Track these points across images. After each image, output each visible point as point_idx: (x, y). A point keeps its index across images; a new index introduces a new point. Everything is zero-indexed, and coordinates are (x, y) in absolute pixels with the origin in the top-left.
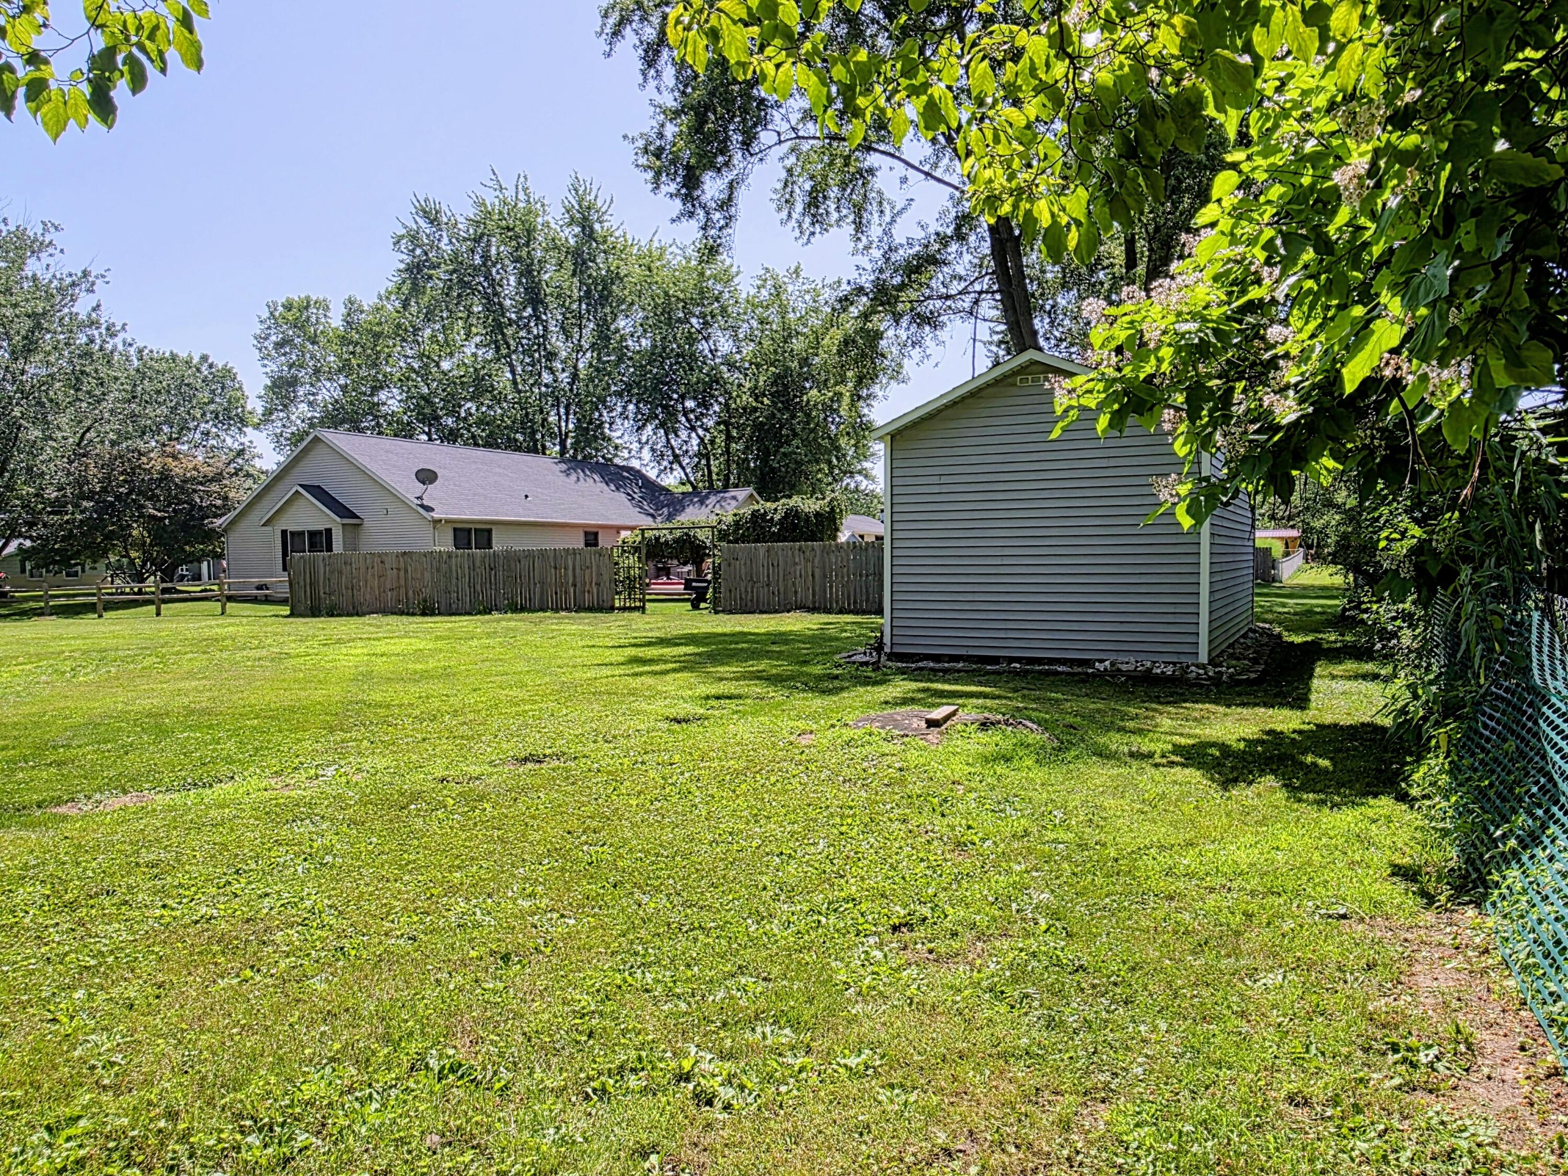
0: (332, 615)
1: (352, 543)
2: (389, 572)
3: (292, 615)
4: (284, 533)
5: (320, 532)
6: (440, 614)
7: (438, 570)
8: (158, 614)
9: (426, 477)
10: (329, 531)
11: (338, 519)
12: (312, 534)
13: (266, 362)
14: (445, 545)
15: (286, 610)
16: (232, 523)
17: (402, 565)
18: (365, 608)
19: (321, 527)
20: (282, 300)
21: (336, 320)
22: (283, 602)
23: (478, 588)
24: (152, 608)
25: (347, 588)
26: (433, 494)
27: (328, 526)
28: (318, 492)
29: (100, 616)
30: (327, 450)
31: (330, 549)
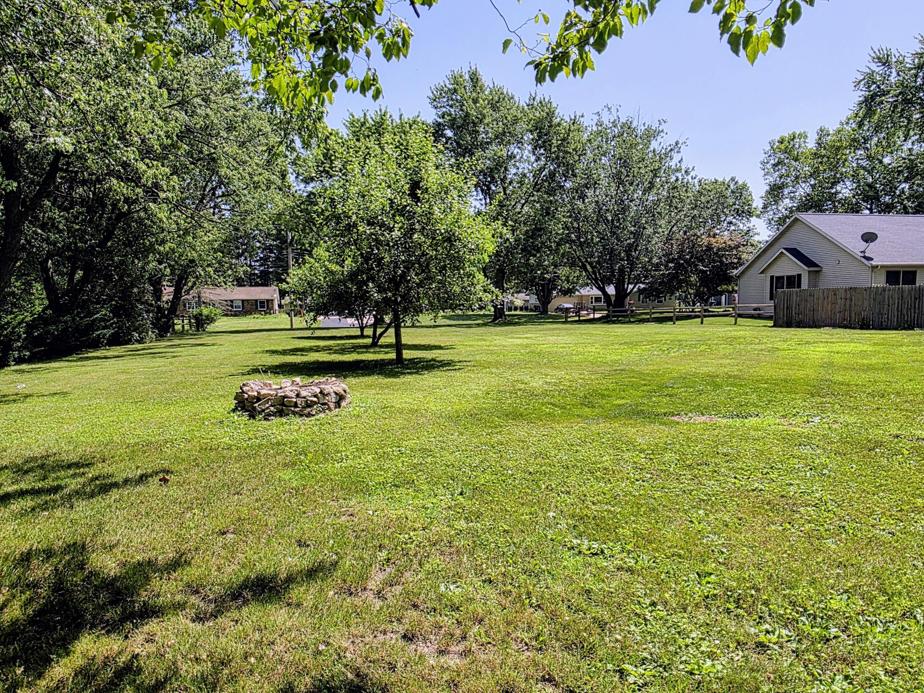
0: (799, 327)
1: (813, 283)
2: (839, 301)
3: (774, 326)
4: (772, 277)
5: (794, 276)
6: (874, 328)
7: (874, 300)
8: (702, 323)
9: (869, 237)
10: (799, 276)
11: (806, 268)
12: (789, 277)
13: (766, 177)
14: (880, 282)
15: (771, 323)
16: (743, 273)
17: (849, 296)
18: (821, 324)
19: (795, 273)
20: (777, 138)
21: (811, 144)
22: (769, 318)
23: (905, 311)
24: (699, 320)
25: (810, 310)
26: (872, 249)
27: (799, 273)
28: (794, 252)
29: (674, 323)
30: (803, 226)
31: (799, 286)
